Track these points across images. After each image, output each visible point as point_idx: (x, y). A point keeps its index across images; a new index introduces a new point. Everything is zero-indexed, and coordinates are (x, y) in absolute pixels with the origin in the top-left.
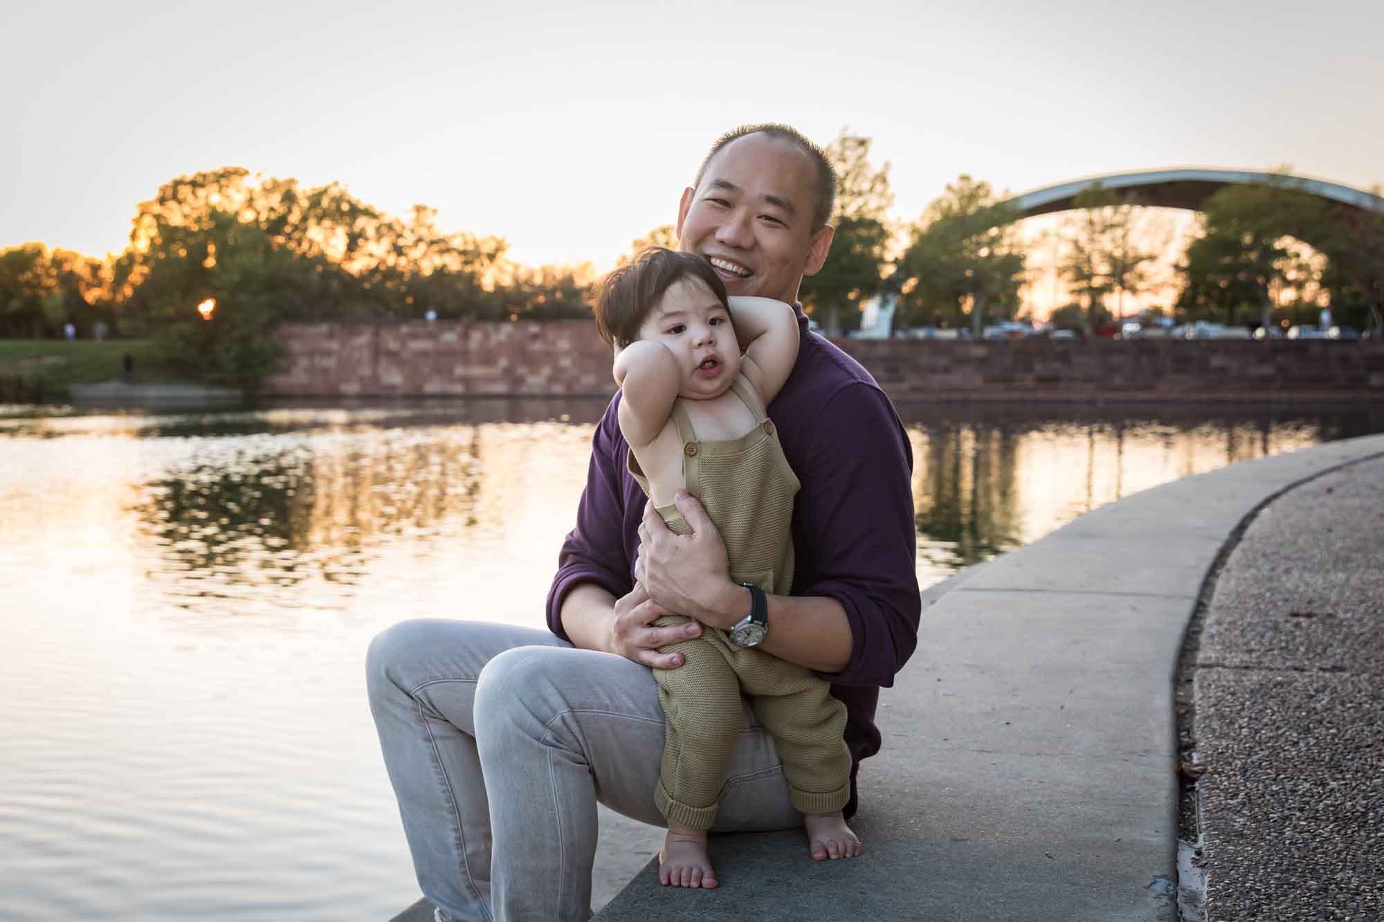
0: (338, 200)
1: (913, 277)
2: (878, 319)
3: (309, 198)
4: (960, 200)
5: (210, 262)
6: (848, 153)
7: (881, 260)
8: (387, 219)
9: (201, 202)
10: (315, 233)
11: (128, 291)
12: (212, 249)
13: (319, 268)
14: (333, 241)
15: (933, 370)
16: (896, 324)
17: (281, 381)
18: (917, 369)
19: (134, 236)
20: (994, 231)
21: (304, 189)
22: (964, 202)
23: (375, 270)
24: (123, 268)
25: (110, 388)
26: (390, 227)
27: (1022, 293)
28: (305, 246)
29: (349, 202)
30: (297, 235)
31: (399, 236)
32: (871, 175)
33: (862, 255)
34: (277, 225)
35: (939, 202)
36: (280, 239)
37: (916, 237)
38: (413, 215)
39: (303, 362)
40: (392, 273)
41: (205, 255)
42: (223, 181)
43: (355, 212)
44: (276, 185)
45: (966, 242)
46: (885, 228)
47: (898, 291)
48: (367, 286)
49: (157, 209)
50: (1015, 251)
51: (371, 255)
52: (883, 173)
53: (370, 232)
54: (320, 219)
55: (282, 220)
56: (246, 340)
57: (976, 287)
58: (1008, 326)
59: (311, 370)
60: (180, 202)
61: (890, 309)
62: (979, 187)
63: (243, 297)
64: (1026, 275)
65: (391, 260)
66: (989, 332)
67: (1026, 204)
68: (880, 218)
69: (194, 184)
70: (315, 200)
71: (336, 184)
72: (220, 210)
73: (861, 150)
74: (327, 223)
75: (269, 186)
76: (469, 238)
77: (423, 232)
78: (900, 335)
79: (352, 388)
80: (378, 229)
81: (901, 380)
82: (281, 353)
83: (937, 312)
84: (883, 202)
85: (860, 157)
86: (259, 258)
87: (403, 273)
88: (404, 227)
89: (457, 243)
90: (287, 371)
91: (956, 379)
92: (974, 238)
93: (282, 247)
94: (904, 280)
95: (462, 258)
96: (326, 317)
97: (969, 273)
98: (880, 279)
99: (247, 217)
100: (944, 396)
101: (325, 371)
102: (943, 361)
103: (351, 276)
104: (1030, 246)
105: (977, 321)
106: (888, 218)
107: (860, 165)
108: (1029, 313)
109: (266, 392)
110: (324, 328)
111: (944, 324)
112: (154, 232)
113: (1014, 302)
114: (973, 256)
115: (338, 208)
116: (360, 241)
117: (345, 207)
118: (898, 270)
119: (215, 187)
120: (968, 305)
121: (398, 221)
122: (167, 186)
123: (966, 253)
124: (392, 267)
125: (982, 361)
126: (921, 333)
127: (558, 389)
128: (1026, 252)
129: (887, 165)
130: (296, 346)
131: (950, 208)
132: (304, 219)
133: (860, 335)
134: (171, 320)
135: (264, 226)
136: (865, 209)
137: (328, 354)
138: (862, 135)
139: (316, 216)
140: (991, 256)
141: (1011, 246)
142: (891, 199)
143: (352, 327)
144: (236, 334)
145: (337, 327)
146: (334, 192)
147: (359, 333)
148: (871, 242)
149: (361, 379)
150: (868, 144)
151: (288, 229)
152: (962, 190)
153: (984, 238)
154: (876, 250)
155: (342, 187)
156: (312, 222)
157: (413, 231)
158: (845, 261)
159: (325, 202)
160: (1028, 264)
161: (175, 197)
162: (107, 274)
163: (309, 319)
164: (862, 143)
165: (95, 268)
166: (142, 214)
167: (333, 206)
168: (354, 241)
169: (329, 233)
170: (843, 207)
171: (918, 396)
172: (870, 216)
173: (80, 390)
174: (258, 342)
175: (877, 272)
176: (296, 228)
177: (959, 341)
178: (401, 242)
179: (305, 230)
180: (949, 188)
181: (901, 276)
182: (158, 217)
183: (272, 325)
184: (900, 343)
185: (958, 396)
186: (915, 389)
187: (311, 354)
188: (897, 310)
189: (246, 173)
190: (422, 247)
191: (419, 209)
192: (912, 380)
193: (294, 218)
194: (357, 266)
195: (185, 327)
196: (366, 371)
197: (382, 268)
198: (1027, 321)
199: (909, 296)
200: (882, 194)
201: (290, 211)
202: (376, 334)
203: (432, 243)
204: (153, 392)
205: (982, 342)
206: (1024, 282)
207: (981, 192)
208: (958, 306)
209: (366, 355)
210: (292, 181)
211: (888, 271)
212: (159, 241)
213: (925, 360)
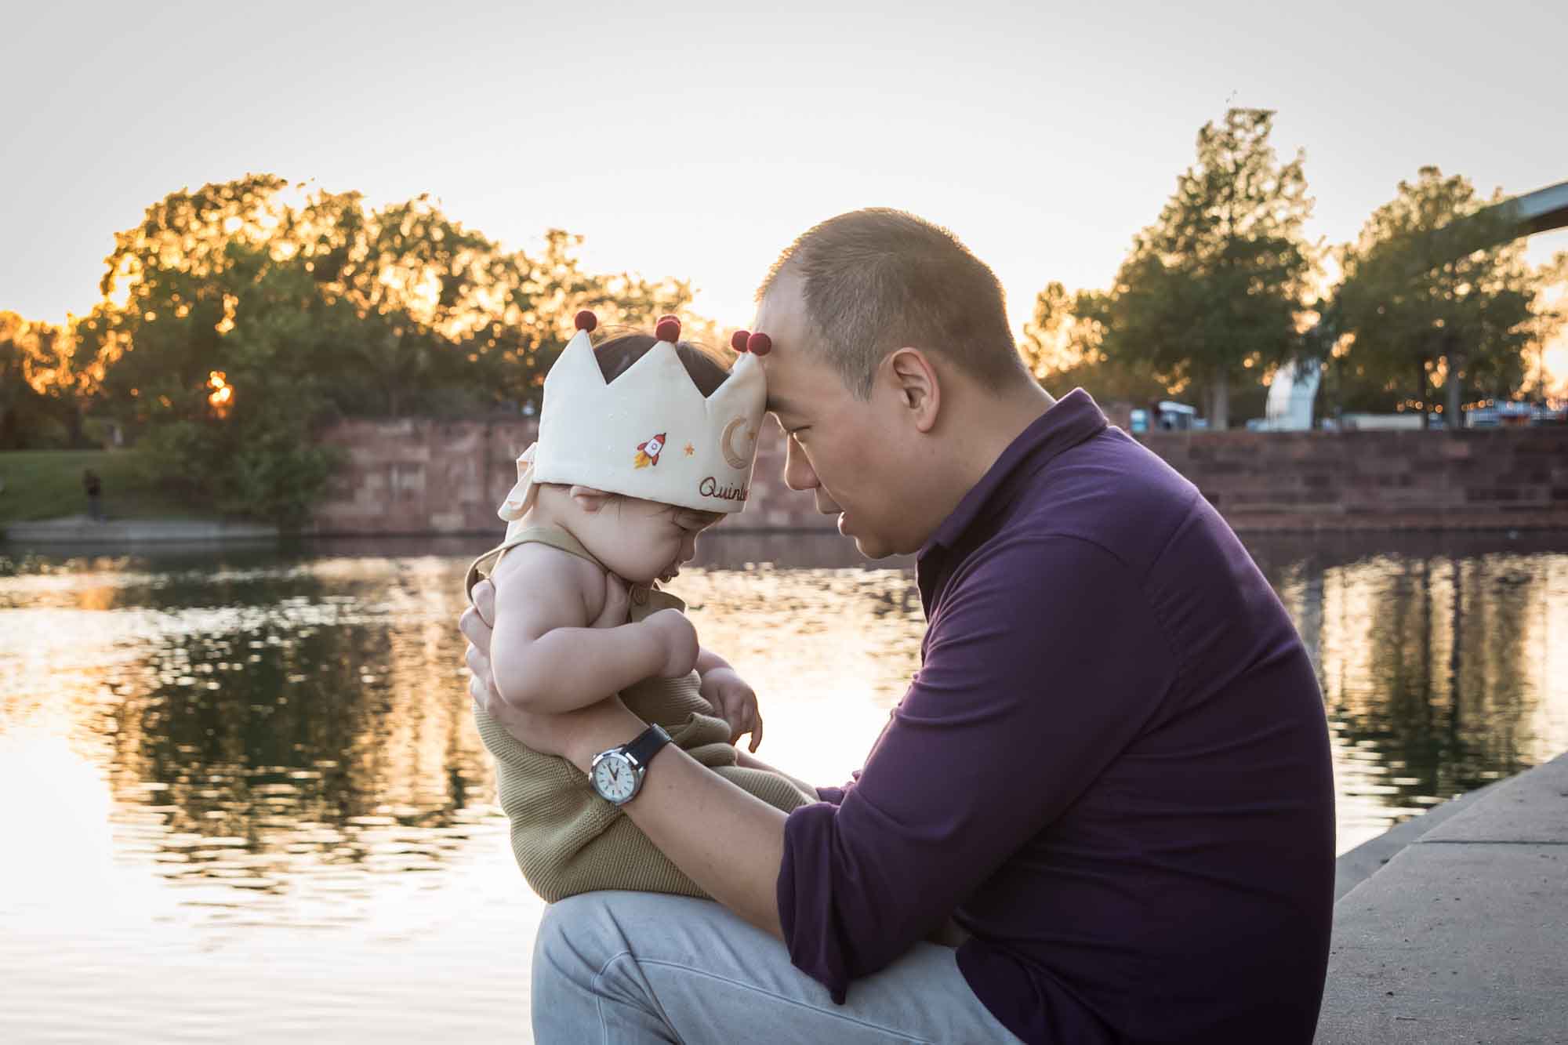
0: (427, 224)
1: (1348, 331)
2: (1293, 399)
3: (379, 220)
4: (1421, 206)
5: (226, 326)
6: (1239, 134)
7: (1298, 306)
8: (504, 252)
9: (212, 231)
10: (390, 276)
11: (99, 373)
12: (230, 303)
13: (398, 332)
14: (419, 289)
15: (1385, 481)
16: (1321, 406)
17: (339, 512)
18: (1358, 479)
19: (106, 286)
20: (1478, 256)
21: (371, 208)
22: (1429, 208)
23: (485, 334)
24: (89, 337)
25: (70, 526)
26: (509, 264)
27: (1529, 354)
28: (375, 297)
29: (445, 227)
30: (361, 280)
31: (523, 279)
32: (1277, 167)
33: (1265, 295)
34: (332, 264)
35: (1388, 209)
36: (335, 287)
37: (1351, 266)
38: (547, 244)
39: (374, 481)
40: (512, 338)
41: (220, 316)
42: (248, 198)
43: (453, 242)
44: (328, 204)
45: (1434, 273)
46: (1301, 250)
47: (1325, 355)
48: (473, 358)
49: (141, 242)
50: (1514, 286)
51: (479, 309)
52: (1295, 165)
53: (479, 275)
54: (399, 254)
55: (339, 257)
56: (282, 447)
57: (1450, 345)
58: (1508, 408)
59: (387, 492)
60: (179, 231)
61: (1313, 383)
62: (1453, 184)
63: (278, 381)
64: (1535, 326)
65: (511, 316)
66: (1474, 417)
67: (1531, 210)
68: (1293, 236)
69: (199, 202)
70: (391, 225)
71: (423, 197)
72: (241, 240)
73: (1260, 129)
74: (410, 260)
75: (317, 201)
76: (635, 281)
77: (560, 271)
78: (1328, 424)
79: (451, 521)
80: (489, 271)
81: (1332, 498)
82: (340, 467)
83: (1391, 386)
84: (1297, 211)
85: (1257, 141)
86: (304, 318)
87: (530, 339)
88: (531, 266)
89: (615, 288)
90: (348, 496)
91: (1420, 494)
92: (1447, 268)
93: (340, 300)
94: (1336, 336)
95: (623, 313)
96: (409, 409)
97: (1440, 323)
98: (1296, 334)
99: (284, 252)
100: (1403, 524)
101: (409, 495)
102: (1401, 466)
103: (448, 342)
104: (1539, 278)
105: (1454, 397)
106: (1306, 236)
107: (1259, 152)
108: (1540, 385)
109: (316, 529)
110: (406, 426)
111: (1400, 407)
112: (138, 278)
113: (1515, 368)
114: (1447, 296)
115: (427, 236)
116: (463, 289)
117: (438, 234)
118: (1326, 319)
119: (234, 207)
120: (1439, 375)
121: (522, 252)
122: (158, 207)
123: (1433, 291)
124: (513, 326)
125: (1464, 465)
126: (1366, 422)
127: (778, 518)
128: (1533, 287)
129: (1301, 152)
130: (362, 456)
131: (1406, 218)
132: (374, 255)
133: (1264, 426)
134: (163, 417)
135: (310, 267)
136: (1268, 223)
137: (413, 467)
138: (1261, 107)
139: (392, 249)
140: (1475, 294)
141: (1508, 277)
142: (1308, 204)
143: (449, 423)
144: (267, 438)
145: (426, 427)
146: (421, 210)
147: (463, 434)
148: (1279, 275)
149: (465, 506)
150: (1272, 119)
151: (348, 270)
152: (1425, 189)
153: (1463, 267)
154: (1288, 288)
155: (431, 201)
156: (386, 258)
157: (545, 273)
158: (1238, 307)
159: (405, 230)
160: (1536, 307)
161: (170, 224)
162: (65, 346)
163: (383, 414)
164: (1262, 117)
165: (47, 338)
166: (119, 254)
167: (420, 231)
168: (451, 290)
169: (414, 274)
170: (1232, 220)
171: (1361, 524)
172: (1275, 234)
173: (22, 530)
174: (300, 452)
175: (1291, 321)
176: (360, 269)
177: (1426, 433)
178: (527, 288)
179: (376, 272)
180: (1404, 187)
181: (1331, 328)
182: (144, 256)
183: (323, 422)
184: (1330, 435)
185: (1428, 522)
186: (1354, 512)
187: (386, 468)
188: (1322, 383)
189: (283, 181)
190: (560, 295)
191: (552, 236)
192: (1351, 497)
193: (359, 253)
194: (458, 327)
195: (185, 427)
196: (472, 494)
197: (497, 329)
198: (1536, 398)
199: (1342, 361)
200: (1294, 200)
201: (351, 243)
202: (487, 435)
203: (576, 288)
204: (137, 531)
205: (1462, 434)
206: (1530, 336)
207: (1457, 192)
208: (1424, 376)
209: (472, 466)
210: (352, 196)
211: (1308, 321)
212: (145, 291)
213: (1370, 464)
